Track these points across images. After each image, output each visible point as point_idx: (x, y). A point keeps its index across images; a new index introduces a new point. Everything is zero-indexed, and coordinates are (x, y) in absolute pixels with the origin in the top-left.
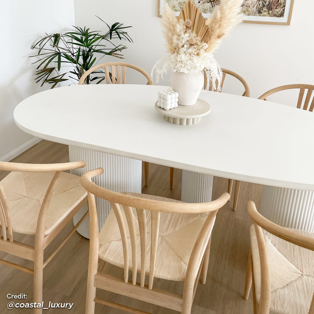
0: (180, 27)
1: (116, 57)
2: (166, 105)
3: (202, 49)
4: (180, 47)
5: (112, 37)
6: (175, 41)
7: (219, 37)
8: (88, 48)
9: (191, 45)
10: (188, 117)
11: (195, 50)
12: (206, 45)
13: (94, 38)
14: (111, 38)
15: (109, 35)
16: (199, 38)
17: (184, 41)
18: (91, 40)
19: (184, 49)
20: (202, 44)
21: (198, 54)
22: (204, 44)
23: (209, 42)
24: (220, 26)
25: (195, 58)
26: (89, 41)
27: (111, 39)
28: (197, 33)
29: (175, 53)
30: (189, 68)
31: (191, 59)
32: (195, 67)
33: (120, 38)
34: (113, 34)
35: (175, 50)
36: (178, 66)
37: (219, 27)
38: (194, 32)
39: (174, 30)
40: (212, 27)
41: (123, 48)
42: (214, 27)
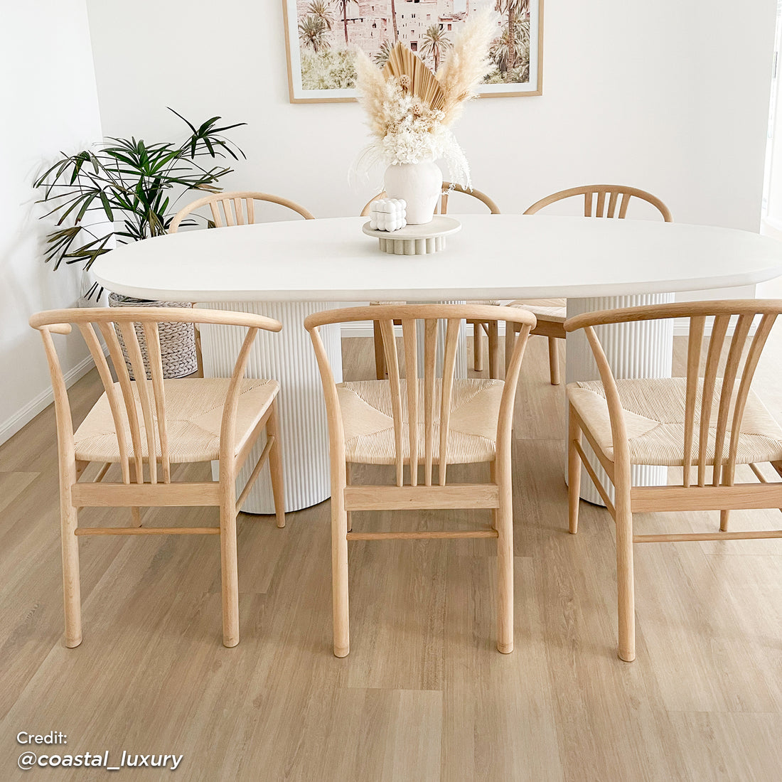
0: (391, 89)
1: (211, 191)
2: (389, 221)
3: (436, 121)
4: (396, 122)
5: (196, 152)
6: (387, 112)
7: (460, 98)
8: (153, 177)
9: (416, 116)
10: (428, 236)
11: (424, 123)
12: (441, 114)
13: (159, 157)
14: (193, 156)
15: (190, 150)
16: (427, 104)
17: (404, 111)
18: (155, 160)
19: (407, 122)
20: (435, 112)
21: (429, 130)
22: (438, 112)
23: (444, 109)
24: (460, 80)
25: (427, 136)
26: (151, 164)
27: (193, 158)
28: (422, 97)
29: (390, 134)
30: (420, 154)
31: (422, 138)
32: (430, 152)
33: (213, 154)
34: (197, 147)
35: (389, 128)
36: (400, 152)
37: (458, 82)
38: (416, 95)
39: (382, 95)
40: (446, 84)
41: (225, 172)
42: (451, 83)
